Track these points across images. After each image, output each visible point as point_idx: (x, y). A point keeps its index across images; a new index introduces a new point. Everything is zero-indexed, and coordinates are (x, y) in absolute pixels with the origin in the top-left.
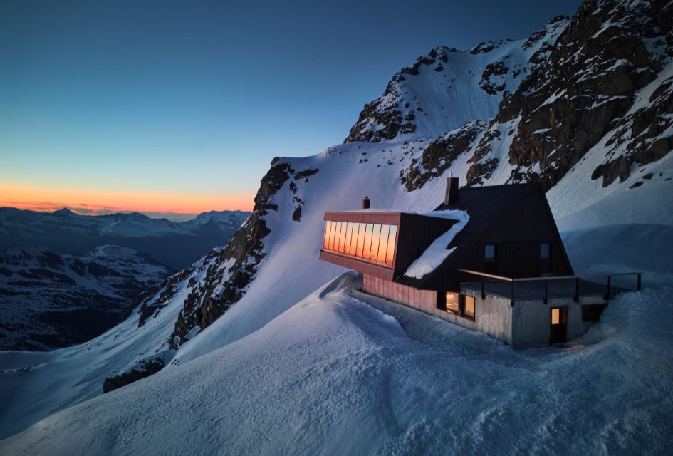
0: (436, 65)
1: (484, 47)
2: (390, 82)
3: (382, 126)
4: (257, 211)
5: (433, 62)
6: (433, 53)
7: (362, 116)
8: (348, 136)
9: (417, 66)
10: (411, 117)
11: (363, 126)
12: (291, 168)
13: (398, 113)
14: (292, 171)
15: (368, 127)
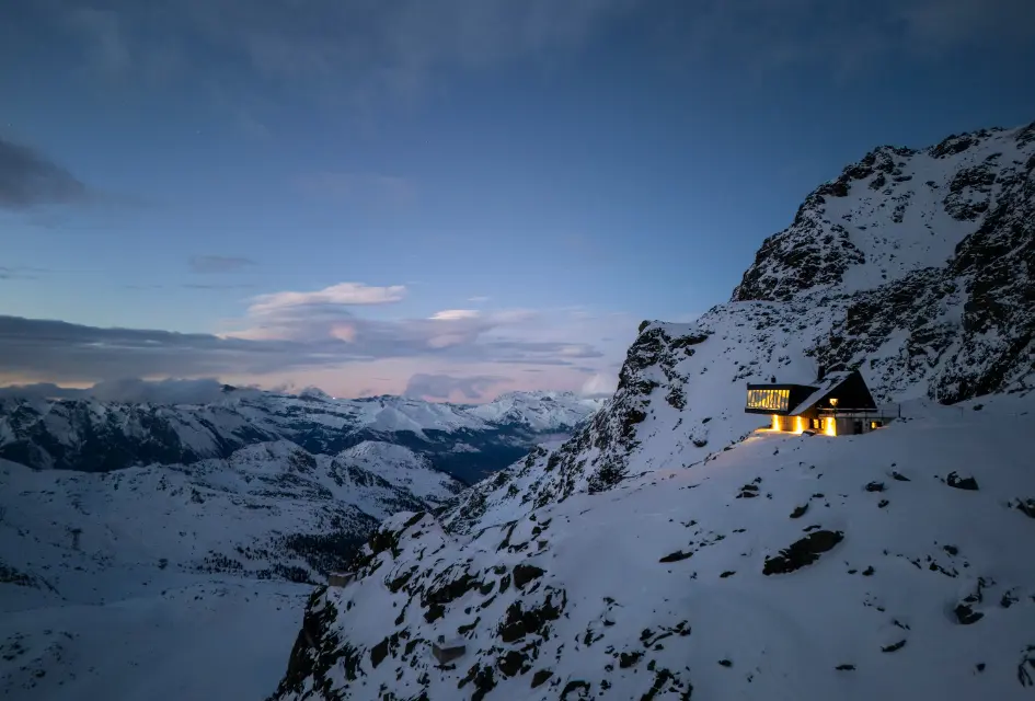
0: (874, 177)
1: (954, 142)
2: (802, 206)
3: (791, 271)
4: (623, 390)
5: (869, 172)
6: (870, 159)
7: (761, 257)
8: (739, 284)
9: (844, 179)
10: (834, 256)
11: (761, 271)
12: (666, 334)
13: (814, 251)
14: (667, 339)
15: (769, 272)
